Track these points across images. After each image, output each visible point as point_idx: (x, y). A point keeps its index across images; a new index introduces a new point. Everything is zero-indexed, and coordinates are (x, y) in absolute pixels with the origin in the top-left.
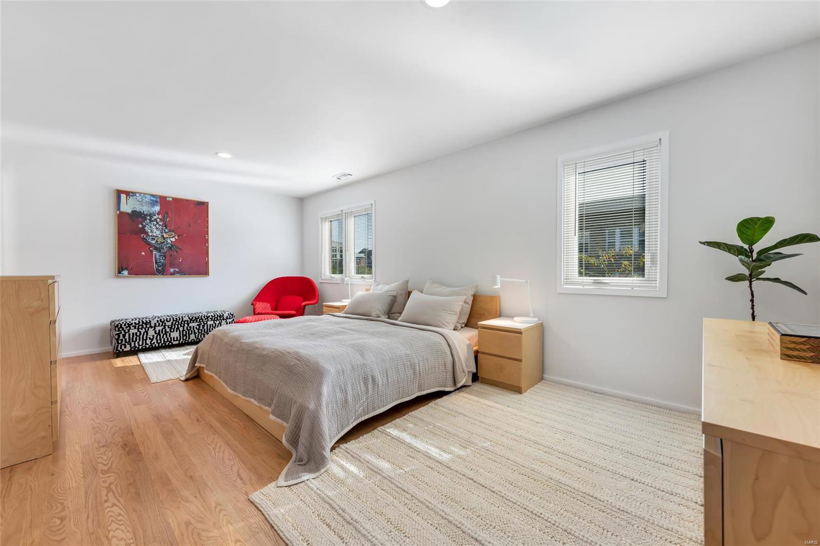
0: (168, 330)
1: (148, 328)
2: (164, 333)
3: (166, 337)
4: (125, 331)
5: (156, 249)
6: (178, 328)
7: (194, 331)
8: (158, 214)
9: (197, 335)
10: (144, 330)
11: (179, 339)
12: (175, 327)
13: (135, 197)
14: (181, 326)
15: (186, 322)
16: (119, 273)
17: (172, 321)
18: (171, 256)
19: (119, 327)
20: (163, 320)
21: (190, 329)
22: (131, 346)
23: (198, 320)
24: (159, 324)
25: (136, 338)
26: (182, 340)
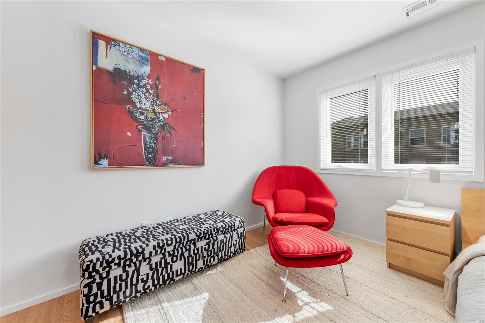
0: (169, 260)
1: (140, 261)
2: (163, 266)
3: (167, 272)
4: (100, 275)
5: (146, 128)
6: (182, 254)
7: (203, 254)
8: (149, 77)
9: (205, 259)
10: (133, 268)
11: (183, 272)
12: (178, 253)
13: (118, 48)
14: (186, 250)
15: (193, 242)
16: (96, 162)
17: (174, 244)
18: (163, 138)
19: (91, 270)
20: (161, 245)
21: (198, 253)
22: (111, 304)
23: (207, 235)
24: (157, 251)
25: (121, 285)
26: (187, 272)
